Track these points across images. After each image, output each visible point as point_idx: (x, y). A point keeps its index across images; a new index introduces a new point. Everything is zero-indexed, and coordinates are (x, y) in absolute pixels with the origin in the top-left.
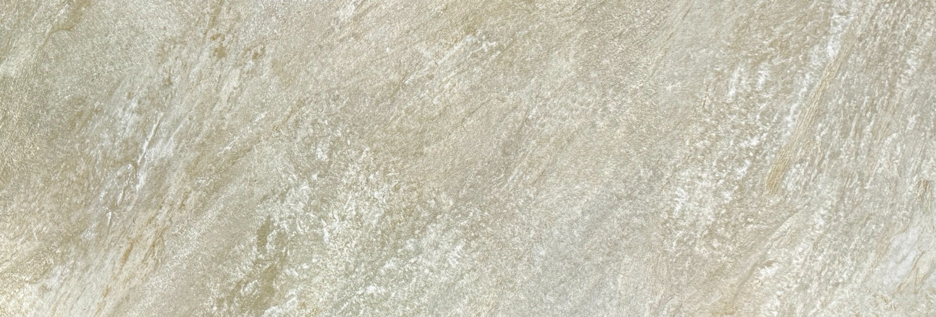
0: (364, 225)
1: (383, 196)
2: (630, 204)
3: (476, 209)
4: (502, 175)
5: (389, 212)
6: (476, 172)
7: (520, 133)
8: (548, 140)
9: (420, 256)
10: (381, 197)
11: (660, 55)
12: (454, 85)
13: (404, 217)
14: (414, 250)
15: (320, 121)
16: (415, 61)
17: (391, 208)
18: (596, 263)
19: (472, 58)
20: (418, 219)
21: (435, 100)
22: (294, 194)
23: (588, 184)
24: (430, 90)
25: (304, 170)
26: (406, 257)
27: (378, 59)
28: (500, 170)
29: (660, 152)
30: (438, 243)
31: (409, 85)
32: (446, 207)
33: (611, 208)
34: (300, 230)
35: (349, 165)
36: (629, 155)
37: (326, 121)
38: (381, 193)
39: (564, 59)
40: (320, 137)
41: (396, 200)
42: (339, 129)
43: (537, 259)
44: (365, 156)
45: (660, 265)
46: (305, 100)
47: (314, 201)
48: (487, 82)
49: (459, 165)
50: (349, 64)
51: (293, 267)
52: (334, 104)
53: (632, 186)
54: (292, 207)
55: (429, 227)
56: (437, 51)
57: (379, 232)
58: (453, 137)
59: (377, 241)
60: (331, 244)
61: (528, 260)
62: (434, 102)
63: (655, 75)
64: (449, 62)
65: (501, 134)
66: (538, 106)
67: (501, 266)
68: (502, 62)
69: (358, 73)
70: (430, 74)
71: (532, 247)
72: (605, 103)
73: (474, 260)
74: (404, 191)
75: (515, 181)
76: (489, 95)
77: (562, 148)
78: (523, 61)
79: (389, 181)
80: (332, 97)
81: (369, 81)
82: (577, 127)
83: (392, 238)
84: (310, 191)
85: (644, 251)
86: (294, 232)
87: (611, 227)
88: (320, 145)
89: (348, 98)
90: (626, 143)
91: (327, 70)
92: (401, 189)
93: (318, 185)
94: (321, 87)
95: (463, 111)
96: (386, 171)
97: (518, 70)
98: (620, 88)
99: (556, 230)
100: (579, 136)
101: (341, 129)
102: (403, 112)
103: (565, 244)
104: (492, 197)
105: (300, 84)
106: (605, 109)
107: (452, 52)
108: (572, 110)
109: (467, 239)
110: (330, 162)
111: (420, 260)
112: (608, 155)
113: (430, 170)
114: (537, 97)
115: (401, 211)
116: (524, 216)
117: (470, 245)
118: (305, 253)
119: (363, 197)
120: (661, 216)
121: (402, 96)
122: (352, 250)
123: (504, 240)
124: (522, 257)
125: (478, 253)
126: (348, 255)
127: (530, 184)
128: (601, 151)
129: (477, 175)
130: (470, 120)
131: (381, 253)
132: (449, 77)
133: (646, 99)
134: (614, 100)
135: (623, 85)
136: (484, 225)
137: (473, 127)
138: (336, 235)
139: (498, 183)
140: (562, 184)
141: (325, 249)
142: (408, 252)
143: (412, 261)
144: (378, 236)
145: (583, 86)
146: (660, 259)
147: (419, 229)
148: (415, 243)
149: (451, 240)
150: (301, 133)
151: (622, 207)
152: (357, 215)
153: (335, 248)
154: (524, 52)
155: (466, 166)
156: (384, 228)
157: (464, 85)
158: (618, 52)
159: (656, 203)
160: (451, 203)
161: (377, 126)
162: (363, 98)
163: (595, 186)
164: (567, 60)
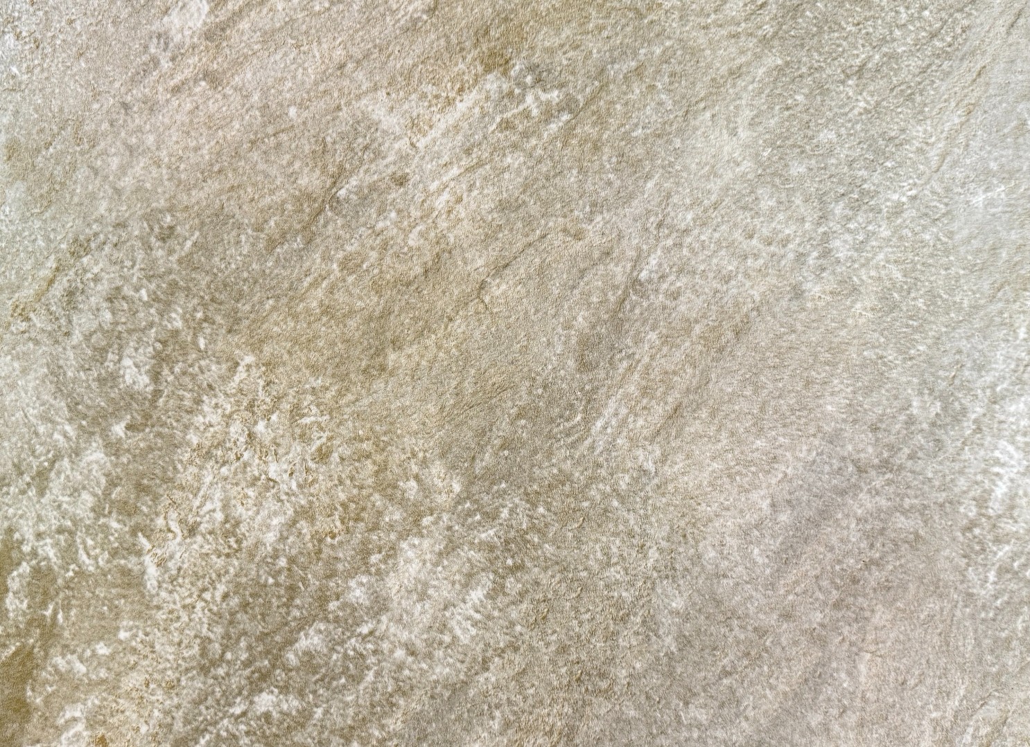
0: (245, 544)
1: (291, 474)
2: (889, 483)
3: (517, 500)
4: (579, 418)
5: (306, 513)
6: (514, 411)
7: (621, 315)
8: (688, 331)
9: (384, 618)
10: (286, 476)
11: (957, 121)
12: (459, 200)
13: (343, 523)
14: (367, 603)
15: (128, 291)
16: (360, 140)
17: (311, 503)
18: (806, 626)
19: (501, 132)
20: (375, 528)
21: (411, 236)
22: (68, 472)
23: (784, 435)
24: (399, 212)
25: (91, 413)
26: (350, 621)
27: (268, 136)
28: (572, 405)
29: (957, 357)
30: (426, 585)
31: (347, 200)
32: (444, 497)
33: (843, 493)
34: (87, 561)
35: (205, 398)
36: (885, 364)
37: (143, 292)
38: (285, 467)
39: (725, 131)
40: (130, 332)
41: (323, 484)
42: (175, 311)
43: (666, 620)
44: (244, 375)
45: (958, 629)
46: (89, 241)
47: (119, 489)
48: (537, 190)
49: (474, 394)
50: (197, 149)
51: (73, 652)
52: (163, 248)
53: (892, 438)
54: (65, 506)
55: (404, 545)
56: (415, 114)
57: (283, 562)
58: (459, 327)
59: (277, 584)
60: (163, 594)
61: (644, 622)
62: (411, 243)
63: (944, 167)
64: (444, 141)
65: (575, 318)
66: (664, 248)
67: (579, 636)
68: (574, 142)
69: (220, 171)
70: (399, 173)
71: (653, 589)
72: (826, 238)
73: (512, 624)
74: (342, 459)
75: (609, 430)
76: (543, 222)
77: (721, 350)
78: (626, 137)
79: (304, 438)
80: (157, 230)
81: (249, 190)
82: (758, 298)
83: (315, 576)
84: (108, 464)
85: (921, 595)
86: (72, 566)
87: (842, 540)
88: (129, 351)
89: (197, 234)
90: (876, 335)
91: (142, 165)
92: (335, 457)
93: (128, 450)
94: (129, 207)
95: (480, 262)
96: (296, 412)
97: (614, 160)
98: (861, 200)
99: (710, 549)
100: (763, 320)
101: (180, 311)
102: (335, 266)
103: (731, 582)
104: (555, 471)
105: (76, 199)
106: (826, 253)
107: (451, 117)
108: (746, 257)
109: (495, 572)
110: (157, 393)
111: (384, 627)
112: (834, 365)
113: (403, 409)
114: (660, 225)
115: (336, 509)
116: (631, 516)
117: (503, 587)
118: (102, 616)
119: (240, 476)
120: (962, 510)
121: (330, 228)
122: (215, 609)
123: (584, 574)
124: (628, 615)
125: (524, 606)
126: (205, 620)
127: (646, 439)
128: (815, 355)
129: (519, 416)
130: (498, 286)
131: (288, 614)
132: (445, 179)
133: (925, 228)
134: (849, 231)
135: (869, 192)
136: (536, 540)
137: (507, 303)
138: (174, 572)
139: (568, 435)
140: (724, 435)
141: (148, 607)
142: (354, 609)
143: (365, 630)
144: (279, 572)
145: (771, 197)
146: (958, 613)
147: (380, 552)
148: (370, 586)
149: (457, 577)
150: (83, 322)
151: (869, 491)
152: (226, 521)
153: (175, 603)
154: (627, 116)
155: (491, 398)
156: (294, 552)
157: (483, 201)
158: (856, 112)
159: (948, 479)
160: (457, 488)
161: (271, 302)
162: (234, 233)
163: (803, 439)
164: (733, 133)
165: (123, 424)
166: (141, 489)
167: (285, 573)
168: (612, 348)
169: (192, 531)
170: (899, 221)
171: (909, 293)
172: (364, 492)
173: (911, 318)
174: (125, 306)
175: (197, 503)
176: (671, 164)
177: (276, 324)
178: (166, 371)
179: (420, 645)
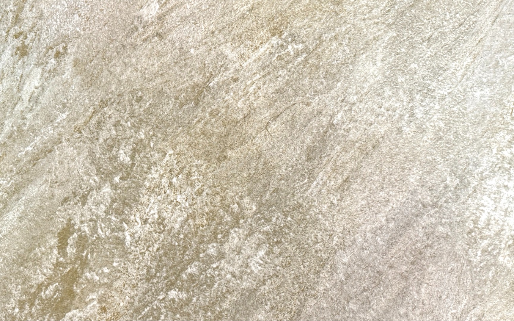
0: (166, 228)
1: (186, 200)
2: (436, 212)
3: (279, 214)
4: (306, 180)
5: (191, 216)
6: (279, 177)
7: (325, 138)
8: (353, 146)
9: (223, 261)
10: (184, 201)
11: (470, 61)
12: (259, 89)
13: (207, 221)
14: (216, 255)
15: (122, 122)
16: (219, 63)
17: (194, 212)
18: (399, 271)
19: (278, 61)
20: (220, 223)
21: (239, 103)
22: (95, 196)
23: (392, 191)
24: (234, 93)
25: (106, 172)
26: (209, 262)
27: (182, 60)
28: (303, 175)
29: (467, 160)
30: (240, 248)
31: (213, 87)
32: (249, 211)
33: (416, 216)
34: (102, 233)
35: (152, 167)
36: (436, 162)
37: (129, 123)
38: (184, 197)
39: (371, 63)
40: (123, 139)
41: (199, 204)
42: (142, 131)
43: (340, 266)
44: (169, 158)
45: (464, 275)
46: (107, 101)
47: (116, 204)
48: (292, 85)
49: (263, 169)
50: (152, 65)
51: (94, 271)
52: (137, 105)
53: (438, 193)
54: (93, 210)
55: (232, 231)
56: (242, 53)
57: (182, 236)
58: (257, 141)
59: (179, 245)
60: (133, 248)
61: (331, 267)
62: (239, 106)
63: (464, 80)
64: (254, 64)
65: (306, 139)
66: (344, 110)
67: (304, 272)
68: (308, 66)
69: (162, 74)
70: (235, 77)
71: (335, 253)
72: (412, 108)
73: (276, 266)
74: (207, 194)
75: (319, 186)
76: (294, 98)
77: (367, 154)
78: (330, 64)
79: (192, 185)
80: (135, 98)
81: (173, 82)
82: (383, 133)
83: (194, 243)
84: (112, 193)
85: (449, 260)
86: (95, 235)
87: (415, 236)
88: (122, 147)
89: (152, 100)
90: (432, 150)
91: (130, 71)
92: (204, 193)
93: (120, 188)
94: (124, 88)
95: (267, 114)
96: (189, 174)
97: (324, 73)
98: (427, 93)
99: (360, 237)
100: (385, 142)
101: (144, 131)
102: (207, 114)
103: (368, 252)
104: (296, 202)
105: (102, 84)
106: (412, 115)
107: (257, 55)
108: (378, 116)
109: (269, 244)
110: (133, 165)
111: (222, 265)
112: (415, 162)
113: (233, 174)
114: (343, 101)
115: (204, 215)
116: (327, 223)
117: (272, 250)
118: (107, 256)
119: (165, 200)
120: (467, 224)
121: (206, 99)
122: (154, 255)
123: (307, 246)
124: (324, 264)
125: (281, 259)
126: (149, 259)
127: (334, 190)
128: (406, 157)
129: (281, 179)
130: (274, 124)
131: (183, 258)
132: (254, 80)
133: (454, 105)
134: (422, 106)
135: (431, 90)
136: (287, 231)
137: (278, 132)
138: (137, 239)
139: (302, 188)
140: (367, 190)
141: (126, 253)
142: (210, 257)
143: (215, 266)
144: (180, 240)
145: (390, 91)
146: (464, 268)
147: (222, 234)
148: (217, 248)
149: (253, 245)
150: (104, 135)
151: (428, 216)
152: (159, 218)
153: (137, 252)
154: (330, 55)
155: (270, 171)
156: (186, 232)
157: (269, 89)
158: (427, 56)
159: (461, 211)
160: (254, 208)
161: (180, 128)
162: (167, 100)
163: (400, 193)
164: (375, 64)
165: (119, 177)
166: (125, 204)
167: (183, 241)
168: (321, 152)
169: (145, 222)
170: (443, 102)
171: (447, 132)
172: (216, 209)
173: (447, 143)
174: (121, 129)
175: (147, 210)
176: (348, 76)
177: (182, 138)
178: (137, 156)
179: (237, 273)
